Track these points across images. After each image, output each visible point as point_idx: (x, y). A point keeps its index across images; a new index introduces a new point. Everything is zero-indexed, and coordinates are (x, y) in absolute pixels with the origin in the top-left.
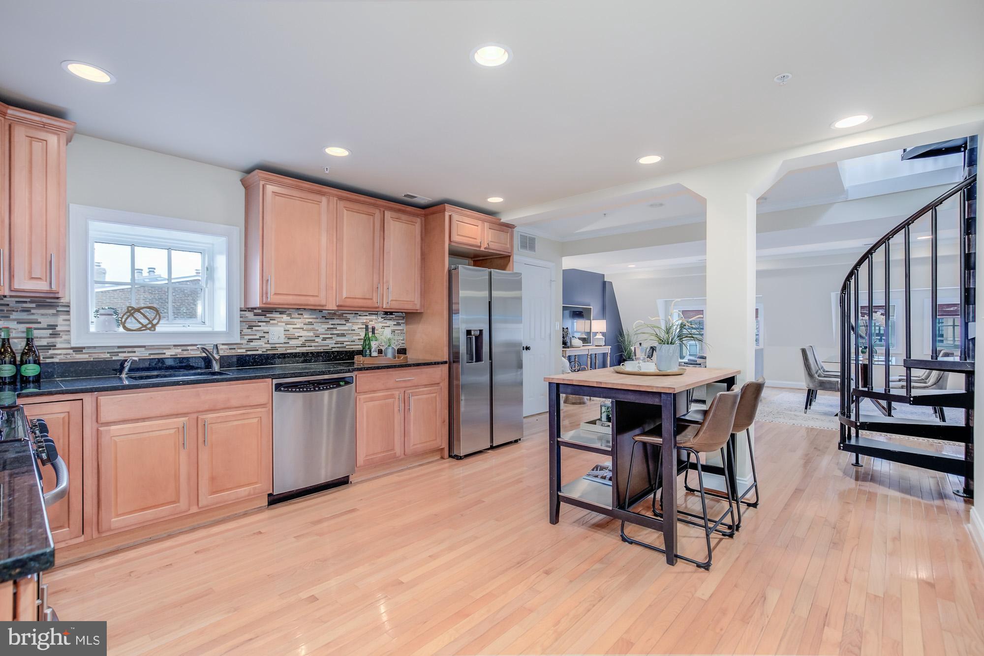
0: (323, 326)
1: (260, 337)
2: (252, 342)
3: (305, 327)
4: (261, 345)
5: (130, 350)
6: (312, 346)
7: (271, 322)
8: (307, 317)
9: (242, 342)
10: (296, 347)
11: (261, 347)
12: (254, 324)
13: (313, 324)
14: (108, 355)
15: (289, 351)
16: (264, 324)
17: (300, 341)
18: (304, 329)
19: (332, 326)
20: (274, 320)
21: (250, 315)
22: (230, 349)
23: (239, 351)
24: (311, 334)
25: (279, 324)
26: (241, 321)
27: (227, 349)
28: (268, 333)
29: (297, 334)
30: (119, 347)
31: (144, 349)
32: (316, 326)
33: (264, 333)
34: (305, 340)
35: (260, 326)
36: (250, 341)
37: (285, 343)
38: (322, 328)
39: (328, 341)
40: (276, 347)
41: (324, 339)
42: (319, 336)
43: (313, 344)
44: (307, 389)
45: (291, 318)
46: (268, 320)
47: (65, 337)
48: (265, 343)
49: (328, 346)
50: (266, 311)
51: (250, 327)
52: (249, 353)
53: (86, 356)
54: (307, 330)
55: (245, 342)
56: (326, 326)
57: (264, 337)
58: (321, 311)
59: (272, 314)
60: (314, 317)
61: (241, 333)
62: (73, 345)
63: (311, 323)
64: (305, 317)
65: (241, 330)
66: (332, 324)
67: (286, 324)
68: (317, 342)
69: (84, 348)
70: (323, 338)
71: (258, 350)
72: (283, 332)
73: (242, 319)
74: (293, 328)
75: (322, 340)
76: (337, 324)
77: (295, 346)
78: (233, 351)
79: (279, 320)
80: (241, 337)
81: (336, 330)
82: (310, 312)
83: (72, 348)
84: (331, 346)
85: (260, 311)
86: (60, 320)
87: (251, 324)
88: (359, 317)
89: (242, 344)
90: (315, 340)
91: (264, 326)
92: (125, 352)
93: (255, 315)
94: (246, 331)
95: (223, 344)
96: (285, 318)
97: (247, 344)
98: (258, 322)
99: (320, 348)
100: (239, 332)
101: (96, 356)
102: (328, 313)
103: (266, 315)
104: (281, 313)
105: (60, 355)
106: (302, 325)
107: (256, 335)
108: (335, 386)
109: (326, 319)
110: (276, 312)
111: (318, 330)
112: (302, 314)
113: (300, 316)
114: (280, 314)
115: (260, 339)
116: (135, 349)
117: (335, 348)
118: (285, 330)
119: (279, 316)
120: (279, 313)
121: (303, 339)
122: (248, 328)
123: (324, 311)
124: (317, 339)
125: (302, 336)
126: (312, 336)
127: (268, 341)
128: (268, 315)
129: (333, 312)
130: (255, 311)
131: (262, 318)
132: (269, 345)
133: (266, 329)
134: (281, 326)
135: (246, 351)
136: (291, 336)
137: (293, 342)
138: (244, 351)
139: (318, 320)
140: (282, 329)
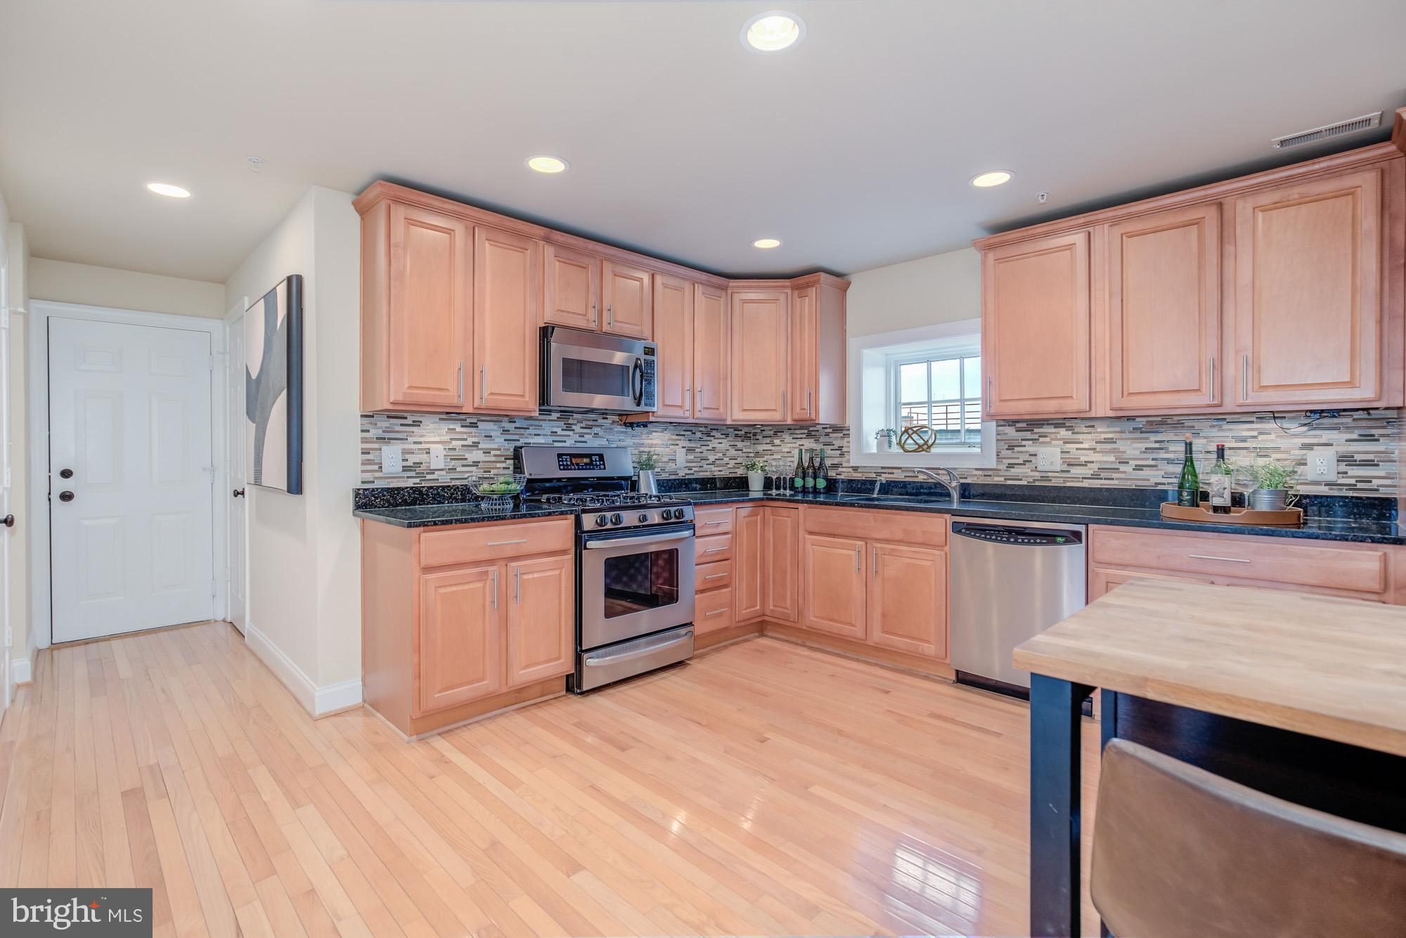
0: (1136, 445)
1: (1024, 461)
2: (1014, 467)
3: (1099, 447)
4: (1027, 473)
5: (890, 471)
6: (1113, 479)
7: (1042, 439)
8: (1103, 431)
9: (1000, 467)
10: (1083, 478)
11: (1025, 476)
12: (1015, 443)
13: (1115, 442)
14: (874, 475)
15: (1068, 484)
16: (1031, 442)
17: (1090, 469)
18: (1097, 450)
19: (1157, 445)
20: (1046, 436)
21: (1011, 432)
22: (985, 476)
23: (996, 479)
24: (1112, 458)
25: (1054, 442)
26: (997, 440)
27: (981, 476)
28: (1036, 455)
29: (1083, 459)
30: (882, 468)
31: (900, 471)
32: (1121, 445)
33: (1030, 455)
34: (1099, 469)
35: (1025, 446)
36: (1011, 466)
37: (1062, 471)
38: (1133, 448)
39: (1146, 473)
40: (1048, 477)
41: (1138, 468)
42: (1128, 463)
43: (1114, 476)
44: (997, 537)
45: (1072, 433)
46: (1036, 436)
47: (847, 457)
48: (1032, 471)
49: (1149, 480)
50: (1033, 424)
51: (1011, 448)
52: (1009, 482)
53: (860, 475)
54: (1103, 452)
55: (1004, 467)
56: (1143, 446)
57: (1031, 461)
58: (1131, 418)
59: (1042, 427)
60: (1118, 429)
61: (998, 455)
62: (851, 464)
63: (1111, 441)
64: (1099, 430)
65: (997, 452)
66: (1156, 442)
67: (1064, 443)
68: (1124, 472)
69: (858, 467)
70: (1136, 466)
71: (1021, 480)
72: (1059, 455)
73: (999, 437)
74: (1077, 449)
75: (1134, 469)
76: (1168, 441)
77: (1080, 478)
78: (988, 478)
79: (1053, 436)
80: (998, 461)
81: (1166, 453)
82: (1108, 423)
83: (852, 467)
84: (1153, 481)
85: (1024, 425)
86: (844, 443)
87: (1012, 443)
88: (1226, 426)
89: (1000, 470)
90: (1118, 469)
91: (1030, 446)
92: (886, 473)
93: (1017, 431)
94: (1005, 453)
95: (976, 469)
96: (1063, 433)
97: (1006, 470)
98: (1022, 440)
99: (1129, 483)
100: (995, 454)
101: (866, 475)
102: (1147, 422)
103: (1033, 430)
104: (1057, 426)
105: (845, 474)
106: (1093, 444)
107: (1018, 458)
108: (1045, 541)
109: (1141, 432)
110: (1047, 424)
111: (1124, 452)
112: (1093, 426)
113: (1090, 430)
114: (1055, 427)
115: (1025, 464)
116: (894, 471)
117: (1164, 484)
118: (1062, 452)
119: (1053, 430)
120: (1053, 426)
121: (1095, 467)
122: (1007, 449)
123: (1138, 419)
124: (1123, 468)
125: (1092, 462)
126: (1112, 462)
127: (1036, 467)
128: (1036, 430)
129: (1159, 419)
130: (1018, 425)
131: (1028, 435)
132: (1037, 474)
133: (1032, 450)
134: (1055, 446)
135: (1005, 479)
136: (1073, 461)
137: (1075, 471)
138: (1002, 479)
139: (1124, 435)
140: (1059, 450)
